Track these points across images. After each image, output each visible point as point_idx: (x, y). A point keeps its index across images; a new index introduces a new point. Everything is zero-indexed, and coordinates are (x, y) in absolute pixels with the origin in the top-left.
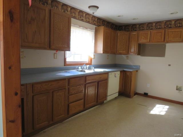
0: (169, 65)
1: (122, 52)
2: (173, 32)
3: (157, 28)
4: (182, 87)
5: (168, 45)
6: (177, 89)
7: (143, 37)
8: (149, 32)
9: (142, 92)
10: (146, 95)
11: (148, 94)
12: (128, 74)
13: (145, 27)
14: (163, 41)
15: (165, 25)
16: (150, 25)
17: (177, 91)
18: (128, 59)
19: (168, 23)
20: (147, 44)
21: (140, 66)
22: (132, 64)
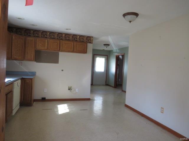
0: (62, 70)
1: (17, 57)
2: (66, 43)
3: (51, 37)
4: (72, 87)
5: (61, 54)
6: (69, 89)
7: (40, 44)
8: (47, 40)
9: (40, 98)
10: (44, 99)
11: (46, 98)
12: (28, 81)
13: (40, 34)
14: (59, 50)
15: (58, 36)
16: (44, 33)
17: (69, 91)
18: (22, 65)
19: (60, 35)
20: (42, 50)
21: (36, 72)
22: (27, 71)
